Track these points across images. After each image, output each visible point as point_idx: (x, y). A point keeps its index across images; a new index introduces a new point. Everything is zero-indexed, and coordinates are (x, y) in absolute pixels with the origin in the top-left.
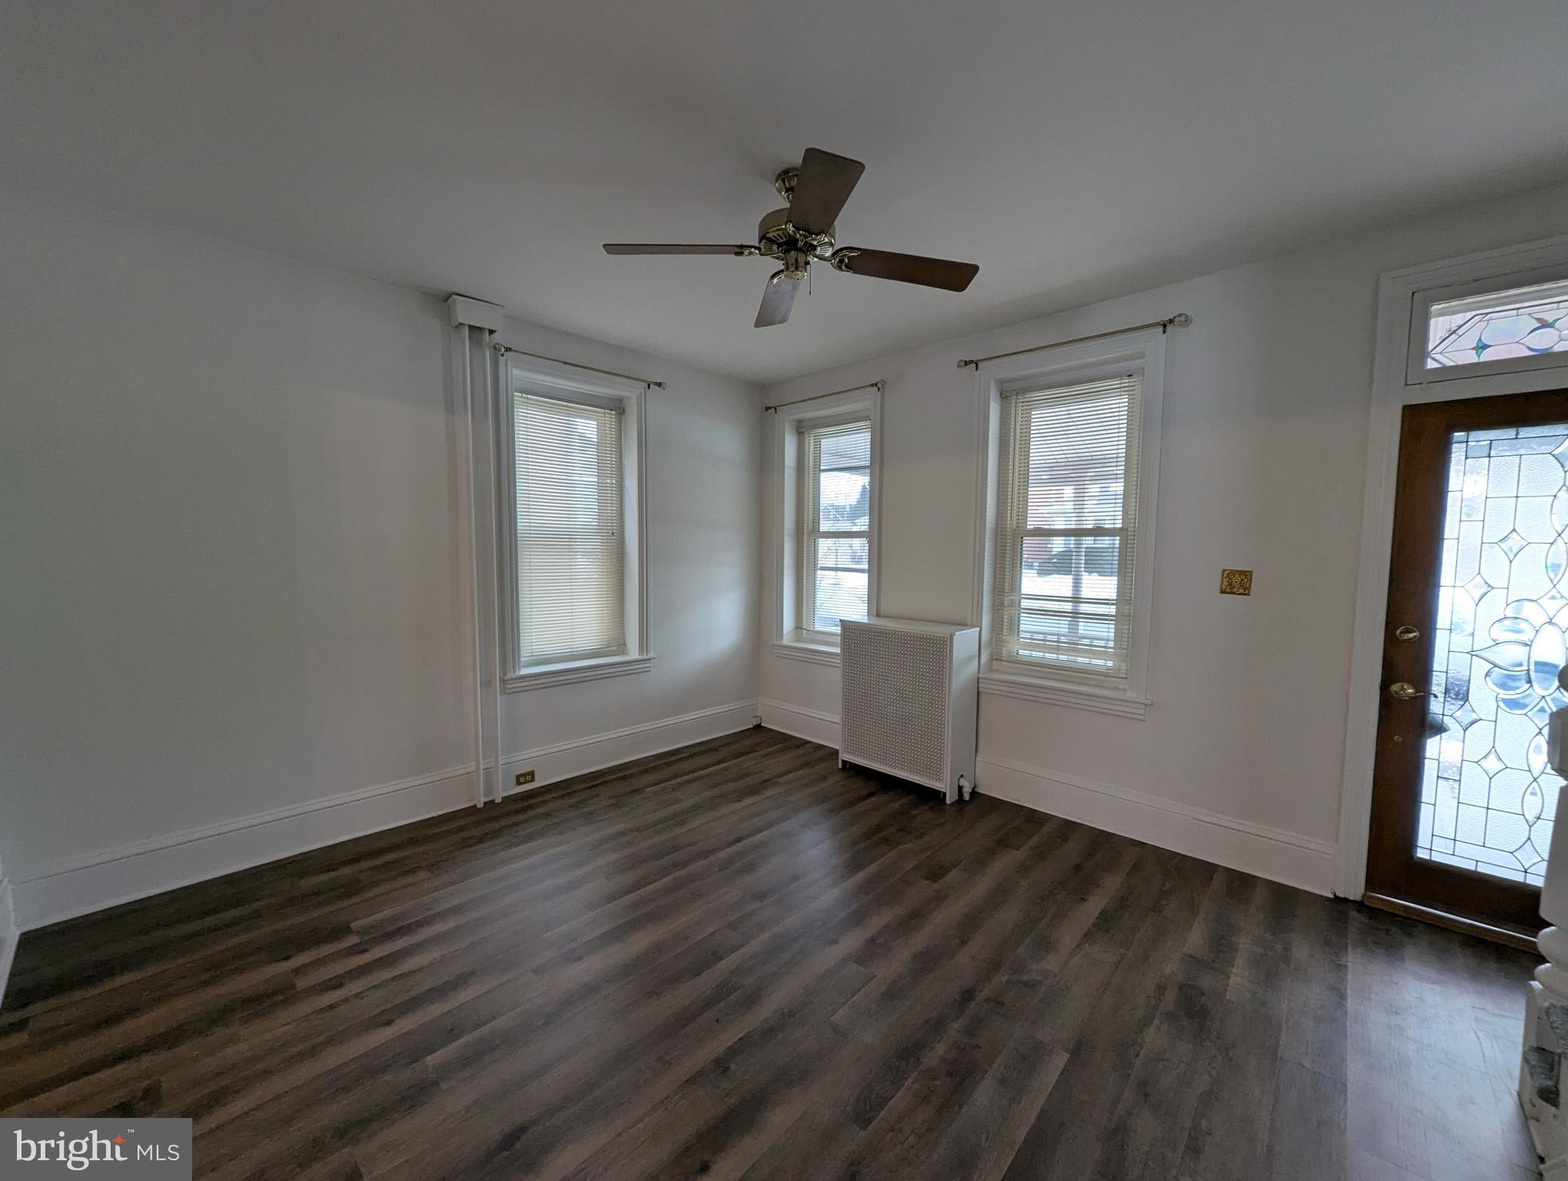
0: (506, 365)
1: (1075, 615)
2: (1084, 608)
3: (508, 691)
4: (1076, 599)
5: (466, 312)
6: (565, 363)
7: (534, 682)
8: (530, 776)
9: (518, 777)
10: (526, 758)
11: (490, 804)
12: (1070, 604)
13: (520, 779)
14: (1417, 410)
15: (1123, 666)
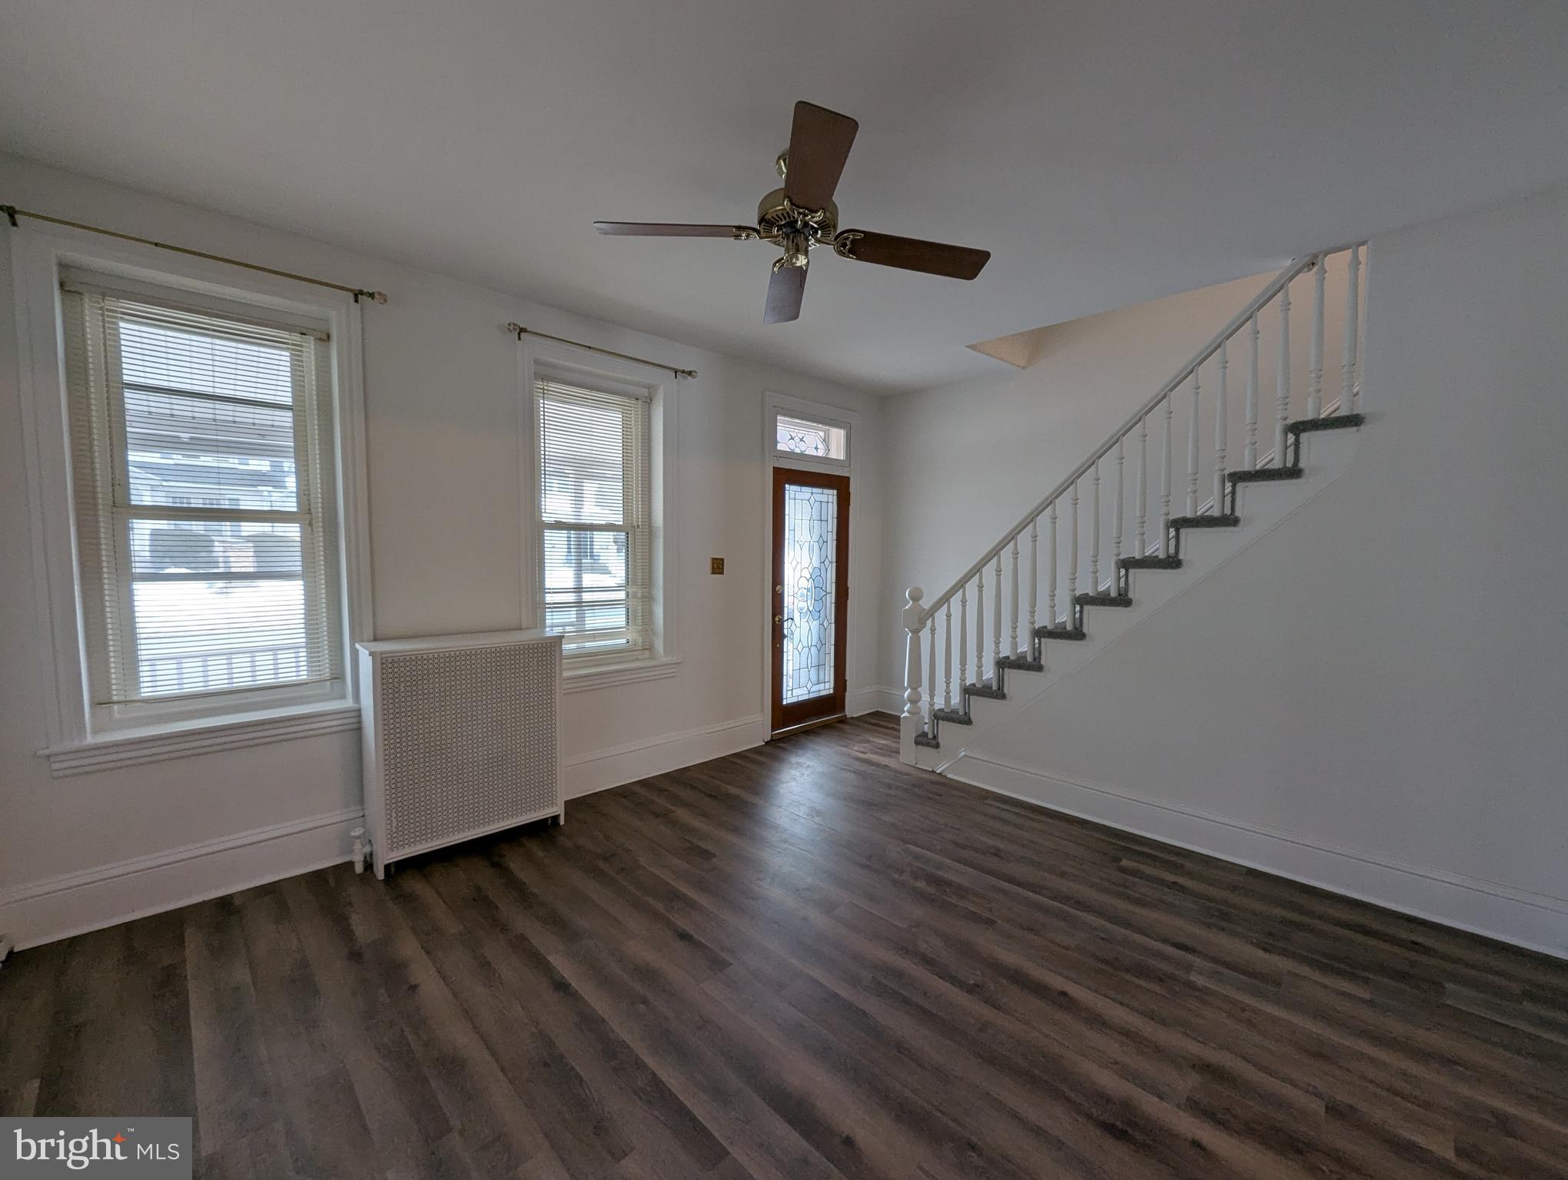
1: (579, 604)
2: (586, 597)
4: (579, 589)
12: (573, 594)
14: (776, 470)
15: (640, 640)
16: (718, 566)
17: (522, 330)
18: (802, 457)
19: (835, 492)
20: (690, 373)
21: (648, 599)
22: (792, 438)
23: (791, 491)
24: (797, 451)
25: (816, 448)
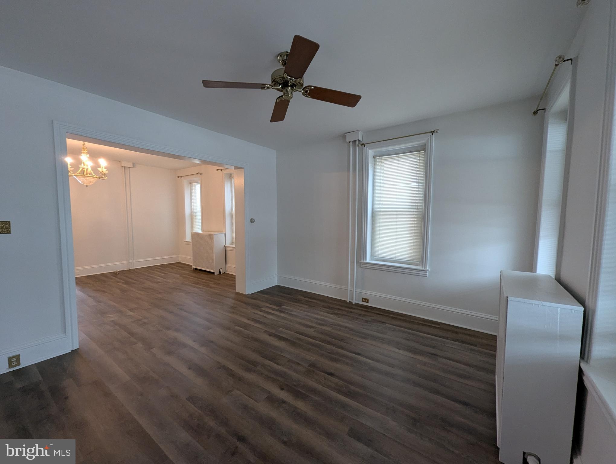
0: (366, 149)
3: (361, 267)
5: (350, 138)
6: (383, 141)
7: (373, 266)
8: (367, 300)
9: (363, 299)
10: (367, 293)
11: (350, 303)
13: (364, 300)
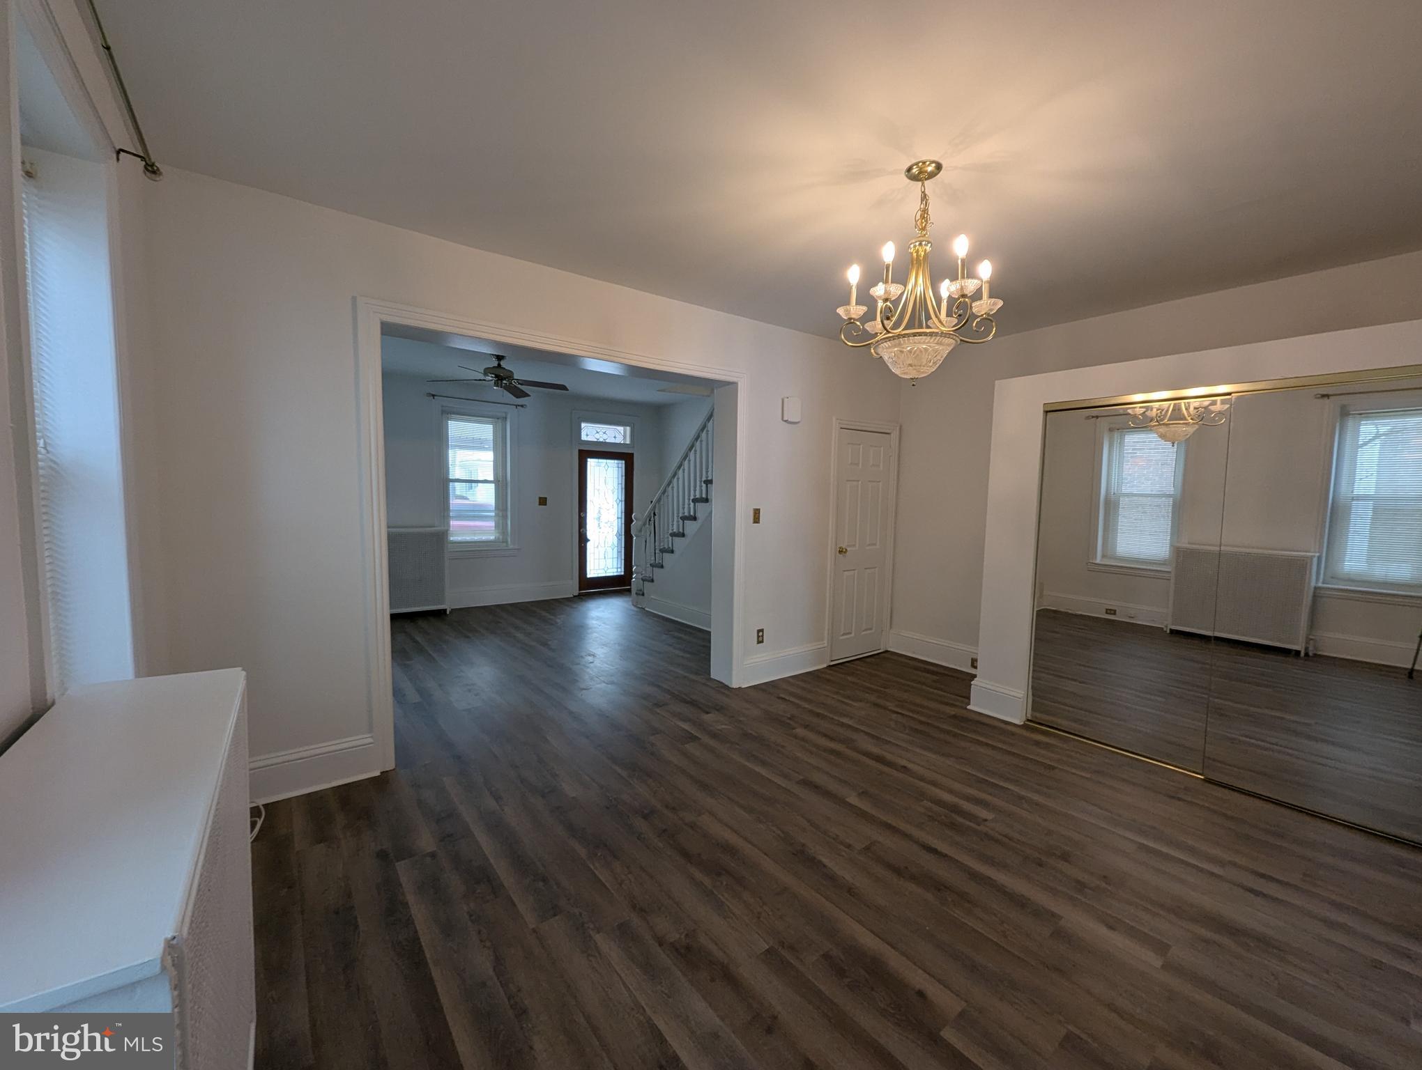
14: (580, 451)
15: (501, 537)
16: (543, 501)
17: (433, 396)
18: (604, 444)
19: (624, 462)
20: (522, 406)
21: (505, 517)
22: (598, 432)
23: (592, 463)
24: (601, 440)
25: (615, 437)
